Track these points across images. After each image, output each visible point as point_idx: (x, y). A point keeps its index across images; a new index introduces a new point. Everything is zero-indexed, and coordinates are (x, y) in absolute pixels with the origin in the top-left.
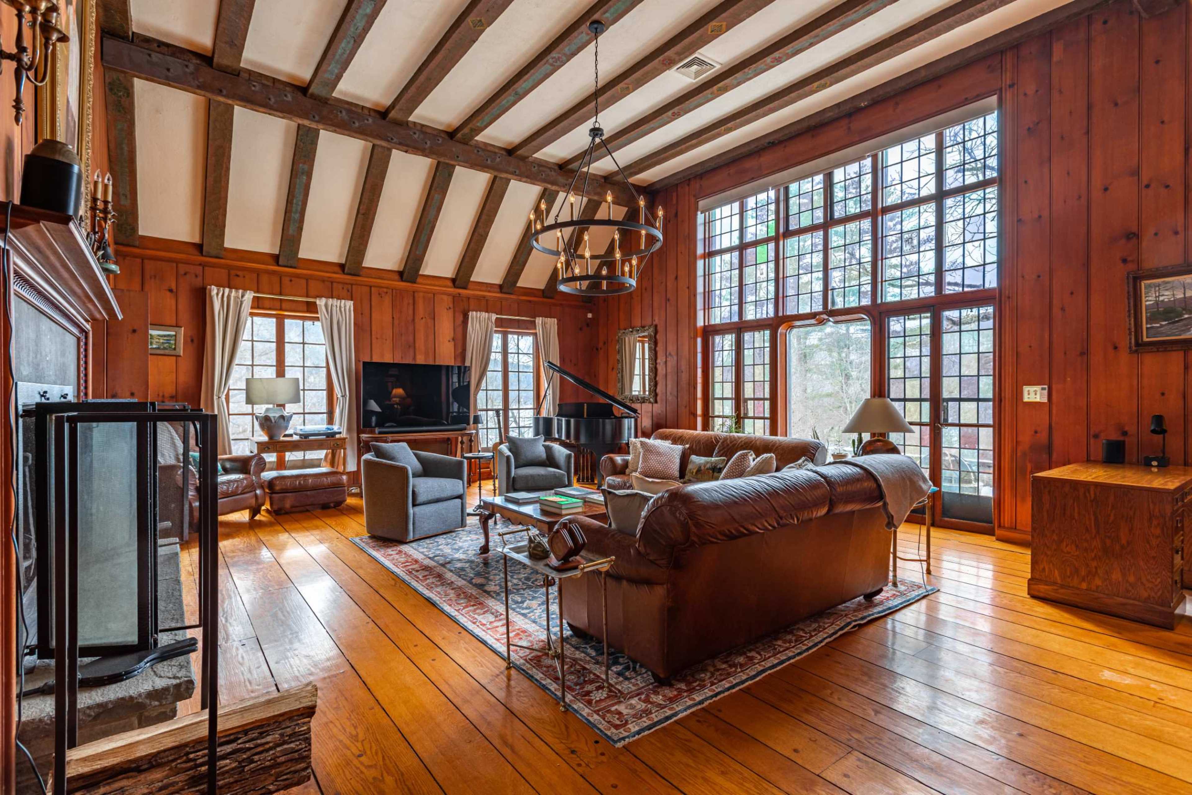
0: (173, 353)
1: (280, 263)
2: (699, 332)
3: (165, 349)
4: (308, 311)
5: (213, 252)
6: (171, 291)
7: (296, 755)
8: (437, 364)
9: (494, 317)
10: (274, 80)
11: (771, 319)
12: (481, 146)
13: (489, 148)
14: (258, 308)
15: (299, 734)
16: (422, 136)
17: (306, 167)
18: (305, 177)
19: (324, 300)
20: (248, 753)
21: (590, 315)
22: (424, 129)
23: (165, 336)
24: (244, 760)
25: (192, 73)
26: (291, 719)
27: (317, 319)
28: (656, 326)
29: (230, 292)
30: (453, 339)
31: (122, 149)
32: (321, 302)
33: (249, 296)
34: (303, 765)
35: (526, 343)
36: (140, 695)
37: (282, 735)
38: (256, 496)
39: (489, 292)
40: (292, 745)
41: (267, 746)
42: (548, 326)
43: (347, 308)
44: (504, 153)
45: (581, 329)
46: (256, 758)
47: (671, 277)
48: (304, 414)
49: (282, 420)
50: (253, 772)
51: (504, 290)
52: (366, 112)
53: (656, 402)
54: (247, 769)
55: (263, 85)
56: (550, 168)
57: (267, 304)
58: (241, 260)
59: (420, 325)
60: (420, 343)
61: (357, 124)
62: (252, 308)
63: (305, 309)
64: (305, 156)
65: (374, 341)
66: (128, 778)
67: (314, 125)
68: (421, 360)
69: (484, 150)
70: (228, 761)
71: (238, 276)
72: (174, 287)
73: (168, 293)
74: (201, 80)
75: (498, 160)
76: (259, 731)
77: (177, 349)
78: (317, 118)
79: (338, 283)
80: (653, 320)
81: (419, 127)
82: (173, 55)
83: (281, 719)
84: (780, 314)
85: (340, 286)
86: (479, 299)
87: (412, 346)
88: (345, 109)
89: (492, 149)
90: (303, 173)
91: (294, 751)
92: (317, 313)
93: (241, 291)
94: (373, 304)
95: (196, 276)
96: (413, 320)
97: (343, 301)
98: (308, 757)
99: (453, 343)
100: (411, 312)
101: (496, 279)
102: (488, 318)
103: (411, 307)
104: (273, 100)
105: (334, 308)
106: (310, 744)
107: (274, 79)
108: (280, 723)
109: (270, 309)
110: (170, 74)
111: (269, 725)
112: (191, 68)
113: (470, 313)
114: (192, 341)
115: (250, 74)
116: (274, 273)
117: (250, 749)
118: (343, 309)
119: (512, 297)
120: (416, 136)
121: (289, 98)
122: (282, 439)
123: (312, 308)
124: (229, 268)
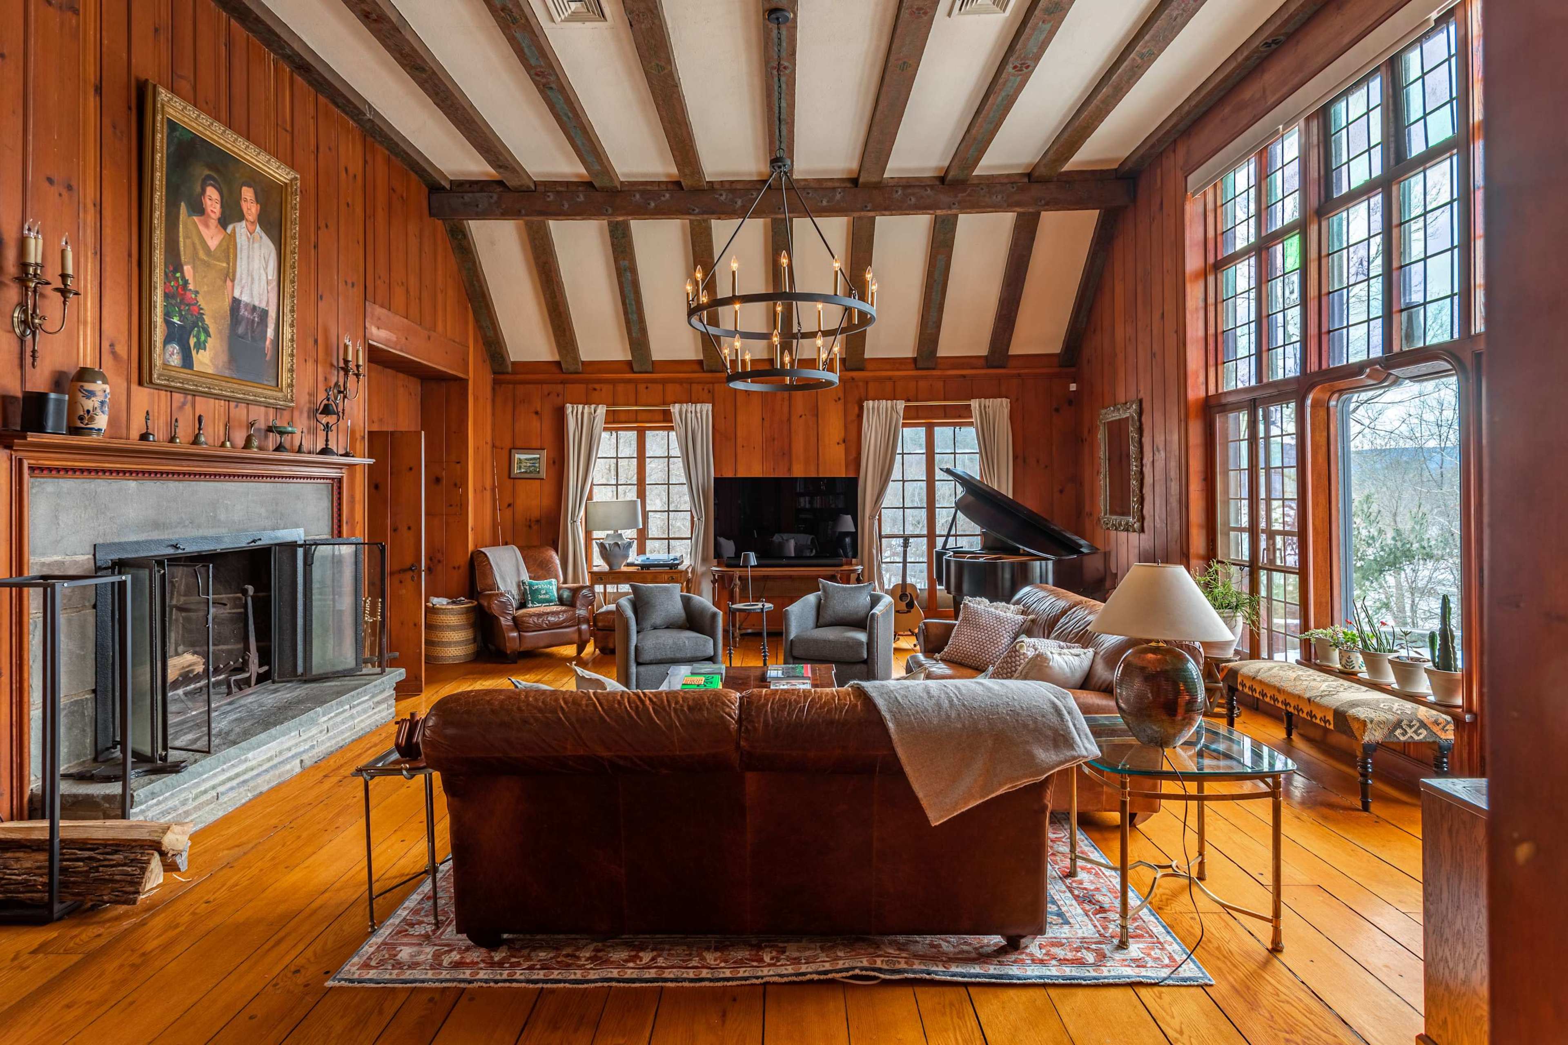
0: (537, 476)
1: (635, 369)
2: (1192, 411)
3: (531, 472)
4: (664, 421)
5: (572, 369)
6: (537, 413)
7: (129, 878)
8: (821, 476)
9: (901, 405)
10: (568, 184)
11: (1295, 379)
12: (812, 185)
13: (825, 185)
14: (614, 422)
15: (139, 861)
16: (730, 196)
17: (626, 263)
18: (629, 274)
19: (677, 406)
20: (98, 864)
21: (1073, 387)
22: (734, 186)
23: (531, 459)
24: (93, 867)
25: (496, 202)
26: (142, 847)
27: (672, 428)
28: (1141, 402)
29: (583, 408)
30: (844, 441)
31: (474, 285)
32: (675, 409)
33: (602, 410)
34: (132, 889)
35: (969, 435)
36: (98, 796)
37: (125, 858)
38: (580, 631)
39: (898, 370)
40: (129, 869)
41: (112, 863)
42: (990, 411)
43: (704, 413)
44: (849, 185)
45: (1057, 410)
46: (101, 869)
47: (1157, 316)
48: (669, 539)
49: (617, 548)
50: (95, 880)
51: (920, 365)
52: (663, 187)
53: (1142, 530)
54: (92, 875)
55: (558, 192)
56: (924, 187)
57: (623, 417)
58: (600, 371)
59: (799, 426)
60: (798, 447)
61: (653, 204)
62: (605, 423)
63: (661, 417)
64: (622, 252)
65: (739, 450)
66: (25, 852)
67: (621, 219)
68: (798, 472)
69: (815, 189)
70: (81, 864)
71: (595, 389)
72: (539, 409)
73: (534, 416)
74: (504, 206)
75: (838, 196)
76: (114, 848)
77: (541, 473)
78: (610, 211)
79: (698, 383)
80: (1138, 391)
81: (727, 186)
82: (482, 190)
83: (134, 844)
84: (1324, 366)
85: (700, 387)
86: (880, 380)
87: (786, 454)
88: (639, 191)
89: (830, 184)
90: (625, 270)
91: (127, 874)
92: (671, 421)
93: (593, 406)
94: (738, 404)
95: (558, 395)
96: (789, 420)
97: (699, 406)
98: (140, 883)
99: (843, 446)
100: (786, 409)
101: (907, 350)
102: (892, 407)
103: (786, 403)
104: (566, 206)
105: (689, 415)
106: (144, 874)
107: (567, 182)
108: (133, 847)
109: (626, 422)
110: (479, 210)
111: (124, 846)
112: (495, 197)
113: (865, 404)
114: (554, 462)
115: (545, 186)
116: (629, 381)
117: (100, 860)
118: (699, 415)
119: (935, 373)
120: (723, 198)
121: (581, 198)
122: (624, 569)
123: (667, 416)
124: (587, 382)
